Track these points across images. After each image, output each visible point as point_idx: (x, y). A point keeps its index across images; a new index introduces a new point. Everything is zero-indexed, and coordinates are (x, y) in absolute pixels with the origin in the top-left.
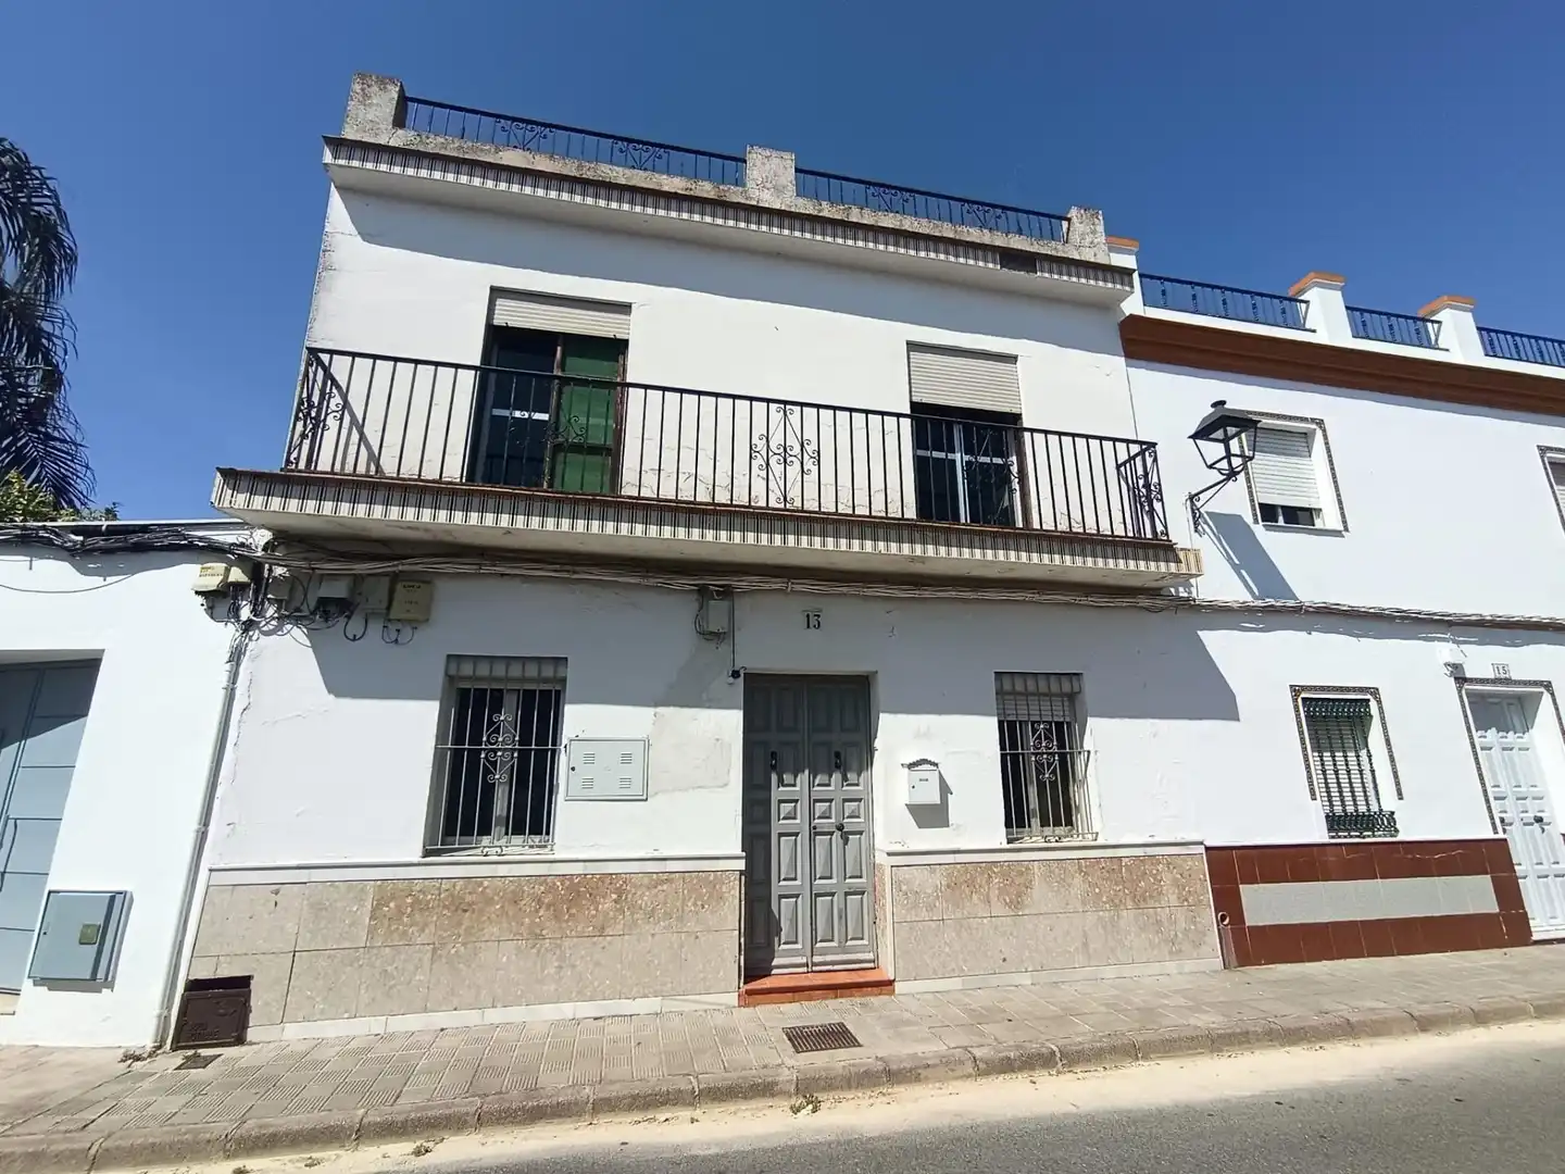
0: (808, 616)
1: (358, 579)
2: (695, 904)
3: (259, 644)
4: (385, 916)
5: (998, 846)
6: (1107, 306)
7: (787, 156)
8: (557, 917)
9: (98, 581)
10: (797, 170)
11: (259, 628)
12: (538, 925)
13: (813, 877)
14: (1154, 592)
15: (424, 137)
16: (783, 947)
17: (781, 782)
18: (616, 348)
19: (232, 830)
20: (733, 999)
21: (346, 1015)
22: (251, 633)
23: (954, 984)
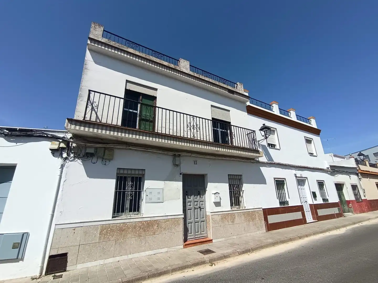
0: (194, 162)
1: (96, 148)
2: (174, 226)
3: (68, 163)
4: (103, 234)
5: (229, 210)
6: (244, 103)
7: (188, 62)
8: (145, 231)
9: (14, 144)
10: (190, 65)
11: (69, 160)
12: (140, 233)
13: (195, 219)
14: (253, 159)
15: (110, 41)
16: (189, 234)
17: (188, 198)
18: (154, 98)
19: (62, 213)
20: (182, 247)
21: (94, 260)
22: (66, 161)
23: (223, 239)
